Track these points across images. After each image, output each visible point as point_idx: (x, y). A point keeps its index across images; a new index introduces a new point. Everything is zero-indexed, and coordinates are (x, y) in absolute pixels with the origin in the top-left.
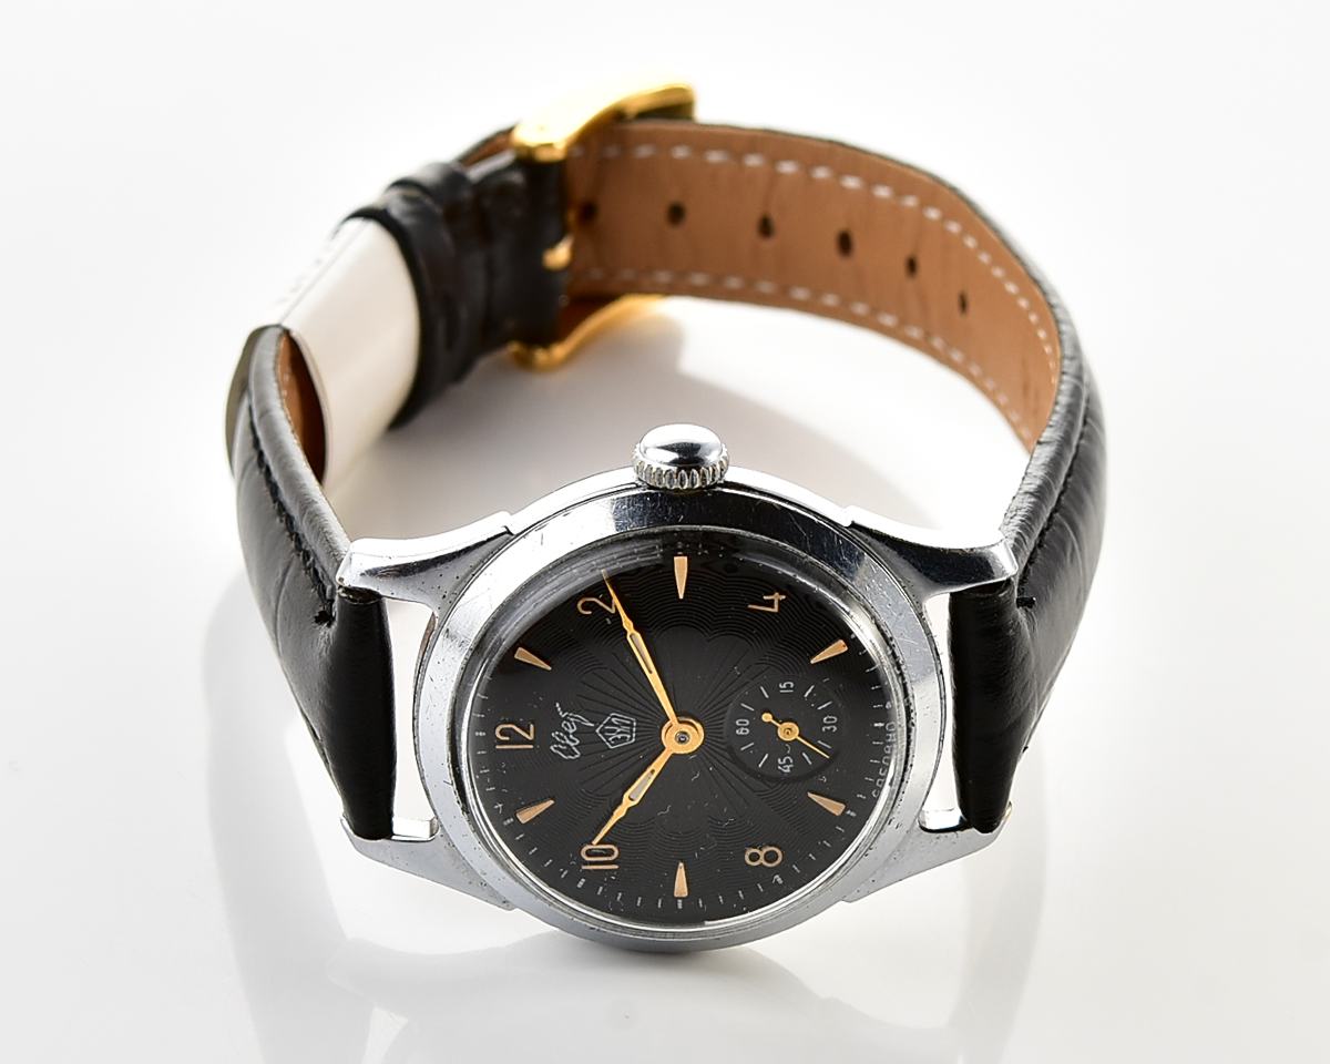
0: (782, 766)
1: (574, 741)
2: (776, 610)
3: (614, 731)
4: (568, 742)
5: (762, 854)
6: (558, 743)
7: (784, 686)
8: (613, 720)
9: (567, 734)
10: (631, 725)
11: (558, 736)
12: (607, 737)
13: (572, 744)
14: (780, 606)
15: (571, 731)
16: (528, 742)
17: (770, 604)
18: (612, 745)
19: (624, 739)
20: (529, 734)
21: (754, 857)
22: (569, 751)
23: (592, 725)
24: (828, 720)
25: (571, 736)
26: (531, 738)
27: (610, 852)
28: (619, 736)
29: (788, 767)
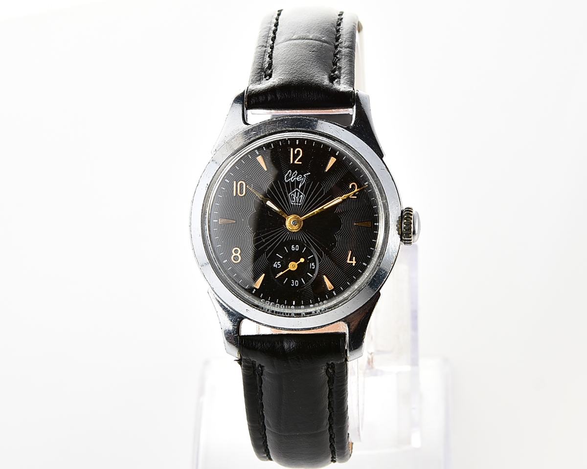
0: (277, 263)
1: (293, 180)
2: (348, 261)
3: (297, 196)
4: (293, 177)
5: (238, 254)
6: (292, 174)
7: (313, 265)
8: (302, 196)
9: (297, 177)
10: (299, 203)
11: (295, 173)
12: (294, 193)
13: (291, 179)
14: (349, 263)
15: (297, 179)
16: (294, 161)
17: (351, 260)
18: (290, 195)
19: (293, 200)
20: (298, 161)
21: (236, 251)
22: (288, 177)
23: (300, 187)
24: (297, 282)
25: (295, 178)
26: (296, 162)
27: (241, 193)
28: (294, 198)
29: (276, 266)
